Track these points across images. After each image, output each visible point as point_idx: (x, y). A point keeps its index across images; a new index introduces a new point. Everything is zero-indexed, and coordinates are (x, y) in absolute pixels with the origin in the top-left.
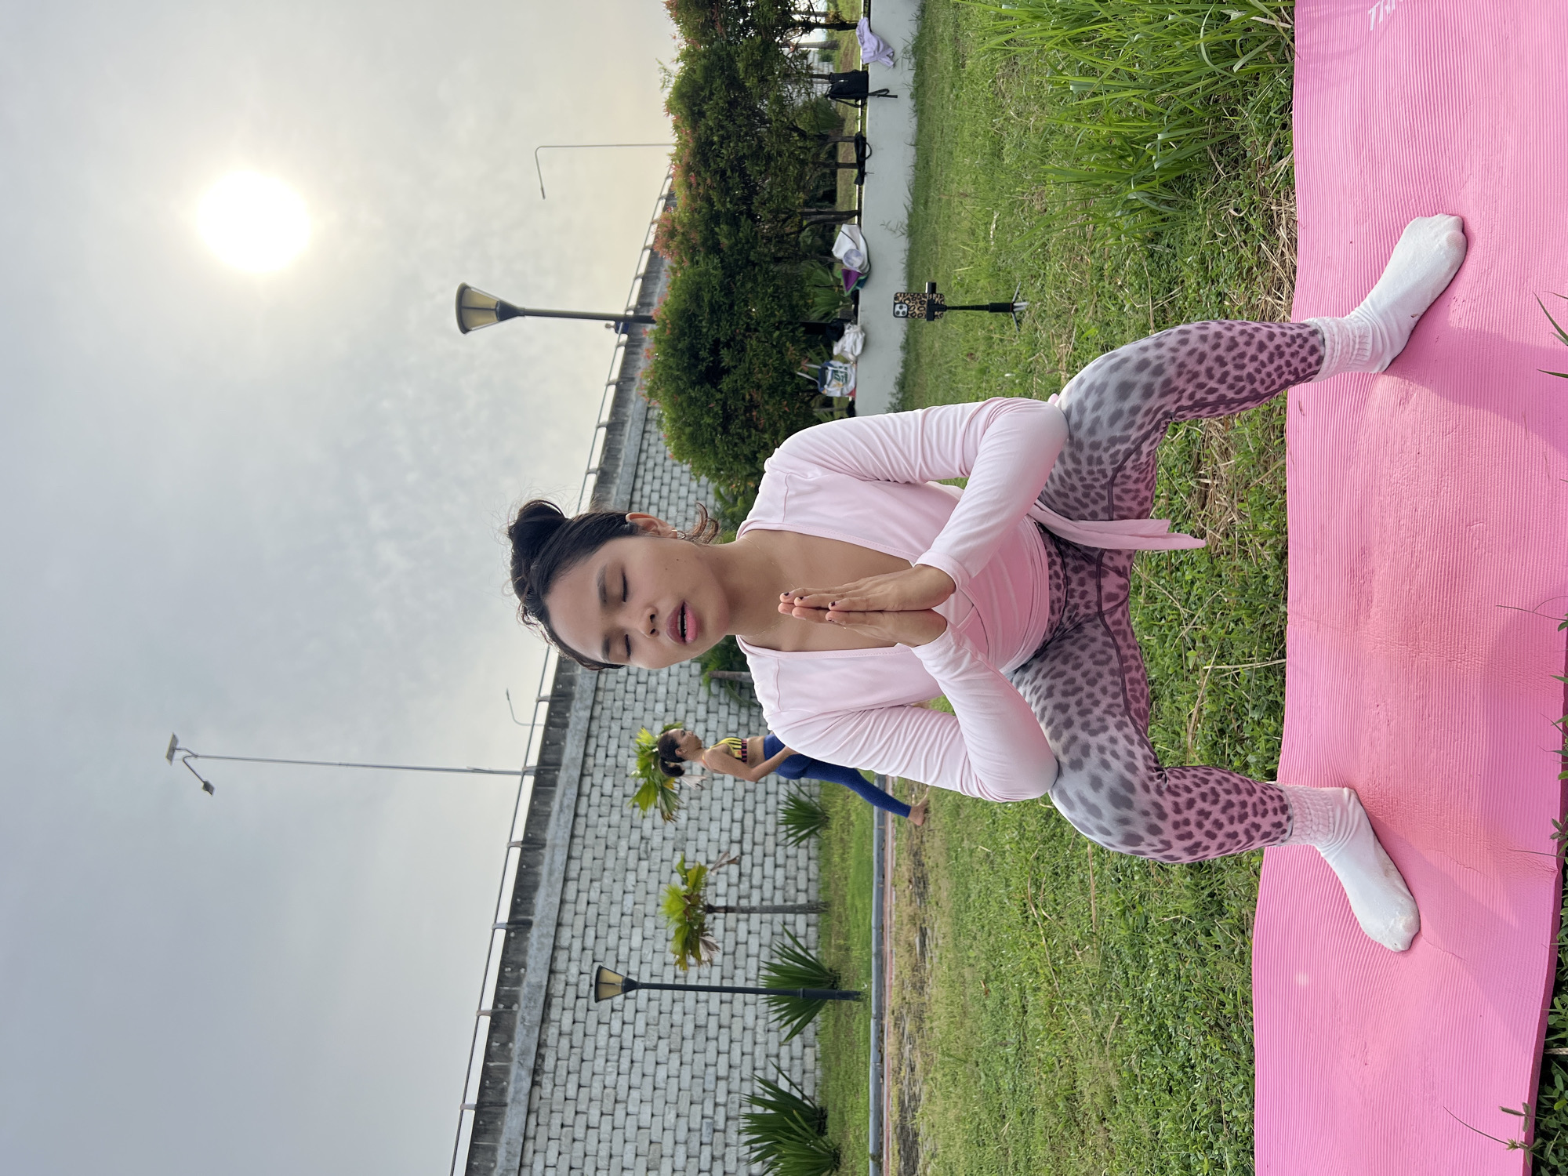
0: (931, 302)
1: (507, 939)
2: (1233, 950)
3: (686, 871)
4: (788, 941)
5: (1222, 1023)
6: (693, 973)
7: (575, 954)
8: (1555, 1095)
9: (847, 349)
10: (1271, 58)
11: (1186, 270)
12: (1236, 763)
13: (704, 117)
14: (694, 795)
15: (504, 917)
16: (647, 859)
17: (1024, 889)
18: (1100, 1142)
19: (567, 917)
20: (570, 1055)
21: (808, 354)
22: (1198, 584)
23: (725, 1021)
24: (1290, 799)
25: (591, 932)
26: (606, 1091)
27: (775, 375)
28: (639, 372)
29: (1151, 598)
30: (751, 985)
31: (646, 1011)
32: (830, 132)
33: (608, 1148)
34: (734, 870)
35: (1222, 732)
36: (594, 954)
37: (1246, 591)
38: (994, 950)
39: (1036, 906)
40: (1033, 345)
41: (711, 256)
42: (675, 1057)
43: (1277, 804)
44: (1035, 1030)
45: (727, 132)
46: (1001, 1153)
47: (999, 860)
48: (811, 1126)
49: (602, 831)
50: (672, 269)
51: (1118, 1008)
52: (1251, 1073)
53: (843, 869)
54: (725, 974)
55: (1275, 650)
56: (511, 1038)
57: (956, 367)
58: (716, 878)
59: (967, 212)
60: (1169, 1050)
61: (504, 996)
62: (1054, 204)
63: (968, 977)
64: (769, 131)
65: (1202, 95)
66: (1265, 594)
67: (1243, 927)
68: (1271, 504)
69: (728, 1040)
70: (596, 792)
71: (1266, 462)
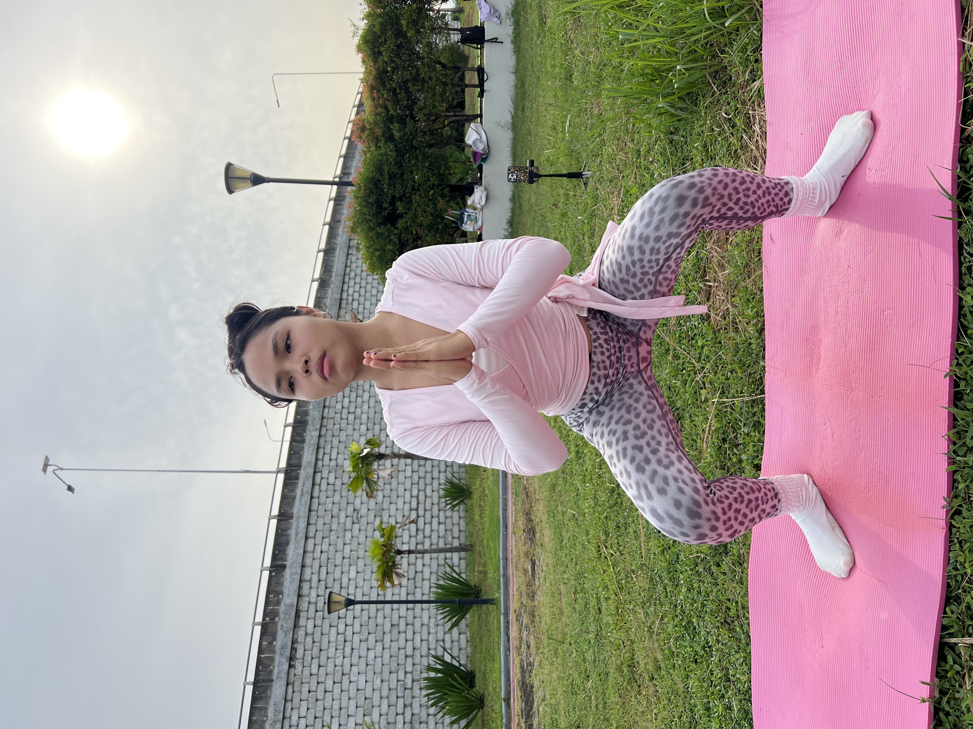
0: (531, 173)
1: (270, 577)
2: (735, 576)
3: (383, 529)
4: (448, 569)
5: (729, 622)
6: (389, 592)
7: (314, 584)
8: (948, 667)
9: (476, 201)
10: (747, 17)
11: (694, 151)
12: (734, 460)
13: (381, 55)
14: (387, 482)
15: (268, 563)
16: (358, 523)
17: (599, 537)
18: (650, 692)
19: (308, 561)
20: (313, 648)
21: (451, 204)
22: (706, 348)
23: (410, 621)
25: (324, 570)
26: (337, 668)
27: (431, 218)
28: (344, 217)
29: (676, 357)
30: (425, 598)
31: (361, 617)
32: (460, 65)
33: (338, 704)
34: (413, 527)
35: (724, 440)
36: (326, 584)
37: (738, 352)
38: (580, 574)
39: (606, 547)
40: (596, 198)
41: (388, 144)
42: (379, 644)
44: (607, 623)
45: (397, 65)
46: (587, 698)
47: (581, 518)
48: (466, 683)
49: (329, 506)
50: (364, 151)
51: (661, 611)
52: (748, 652)
53: (481, 523)
54: (409, 592)
55: (758, 389)
56: (274, 639)
57: (546, 213)
58: (402, 533)
59: (549, 116)
60: (694, 636)
61: (270, 613)
62: (607, 110)
63: (563, 591)
64: (423, 64)
65: (703, 42)
66: (750, 355)
67: (741, 561)
68: (753, 298)
69: (412, 633)
70: (324, 483)
71: (749, 272)
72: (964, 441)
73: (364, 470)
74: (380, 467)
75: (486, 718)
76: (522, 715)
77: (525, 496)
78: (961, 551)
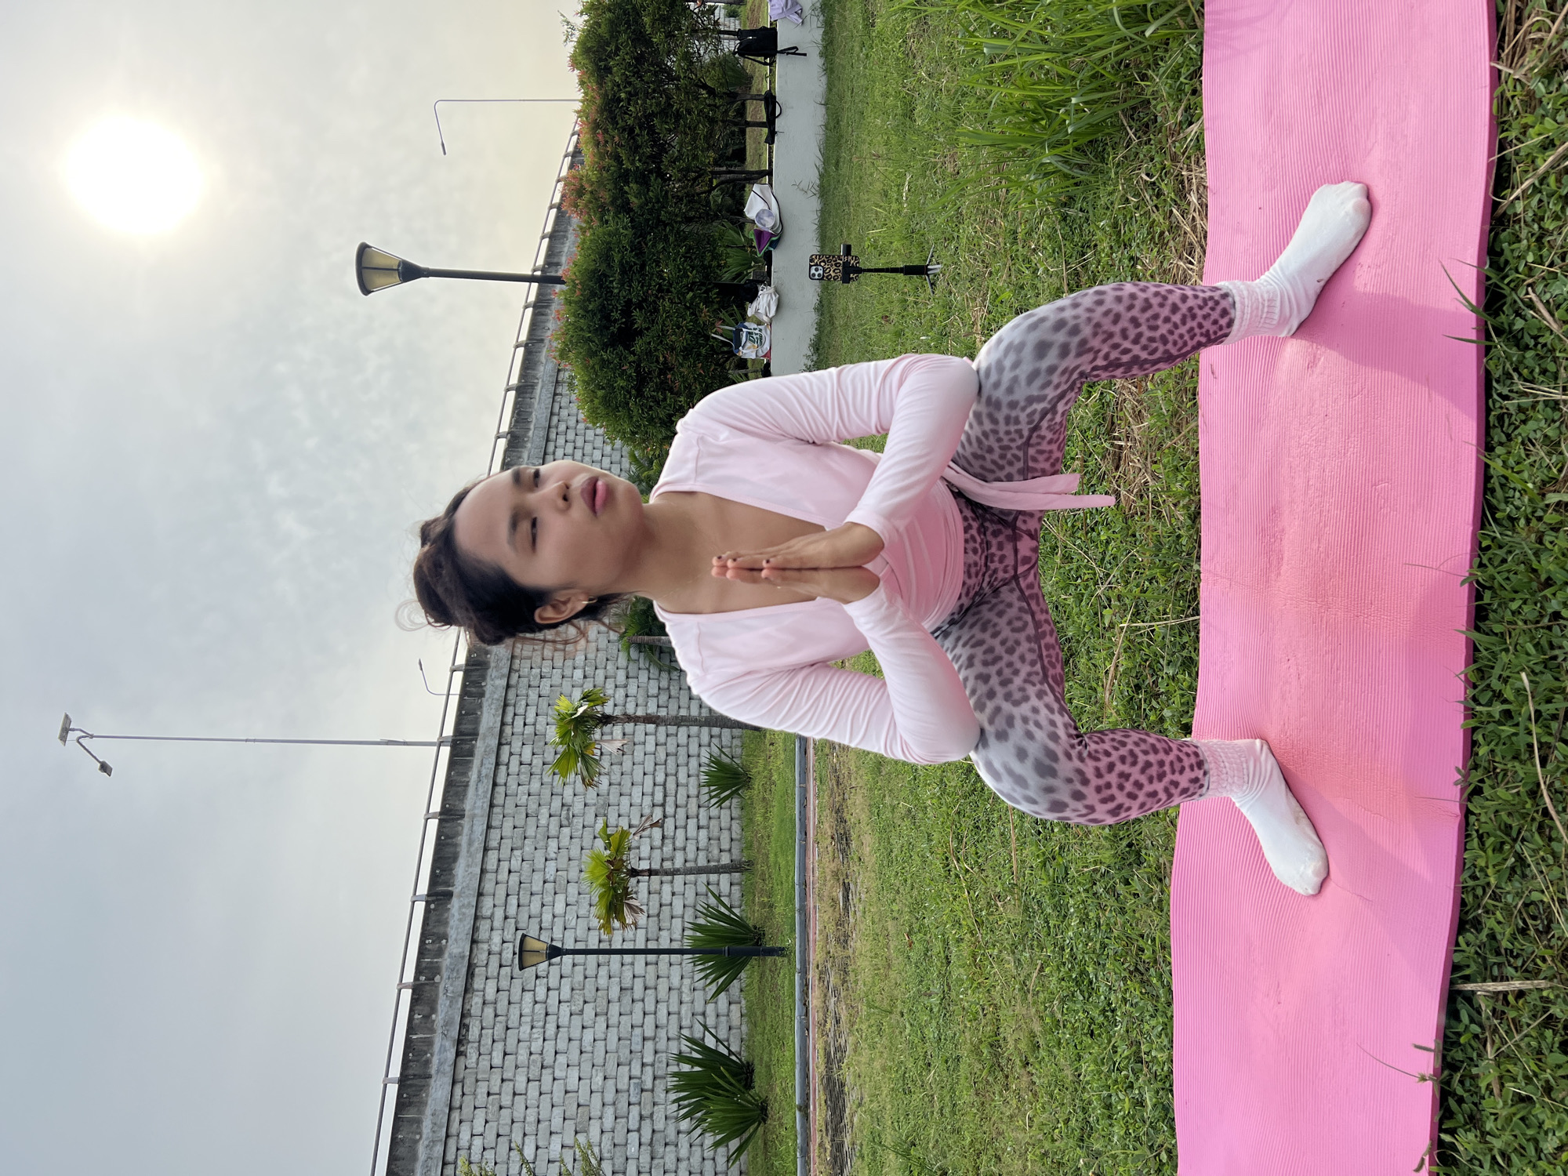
0: (846, 265)
1: (427, 911)
2: (1151, 898)
3: (609, 836)
4: (712, 901)
5: (1142, 969)
6: (617, 936)
7: (498, 923)
8: (1461, 1029)
9: (762, 311)
10: (1181, 23)
11: (1099, 234)
12: (1152, 718)
13: (611, 73)
14: (615, 760)
15: (423, 889)
16: (569, 825)
17: (947, 843)
18: (1024, 1085)
19: (488, 886)
20: (494, 1025)
21: (720, 315)
22: (1113, 543)
23: (651, 982)
24: (1205, 753)
25: (513, 901)
26: (532, 1057)
27: (689, 336)
28: (549, 333)
29: (1068, 559)
30: (676, 945)
31: (572, 976)
32: (738, 90)
33: (535, 1114)
34: (657, 833)
35: (1138, 687)
36: (516, 923)
37: (1160, 550)
38: (917, 903)
39: (958, 860)
40: (948, 307)
41: (621, 216)
42: (601, 1020)
43: (1193, 760)
44: (959, 979)
45: (635, 88)
46: (926, 1099)
47: (920, 815)
48: (739, 1081)
49: (523, 799)
50: (581, 228)
51: (1040, 957)
52: (1169, 1015)
53: (765, 828)
54: (650, 936)
55: (1189, 607)
56: (433, 1010)
57: (871, 330)
58: (638, 841)
59: (879, 174)
60: (1090, 995)
61: (426, 968)
62: (967, 166)
63: (892, 930)
64: (678, 88)
65: (1113, 60)
66: (1179, 553)
67: (1160, 876)
68: (1184, 466)
69: (654, 1002)
70: (515, 761)
71: (1178, 424)
72: (1488, 682)
73: (578, 741)
74: (605, 737)
75: (770, 1137)
76: (827, 1130)
77: (834, 782)
78: (1482, 849)
